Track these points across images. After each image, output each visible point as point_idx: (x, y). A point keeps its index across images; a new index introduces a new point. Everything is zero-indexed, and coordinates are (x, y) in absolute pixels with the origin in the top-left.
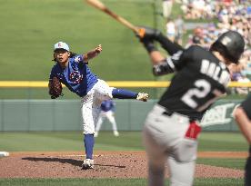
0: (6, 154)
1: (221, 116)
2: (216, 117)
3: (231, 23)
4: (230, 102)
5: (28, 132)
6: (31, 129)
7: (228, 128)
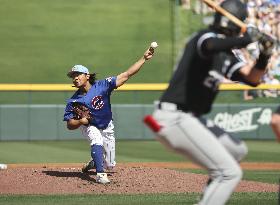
0: (3, 166)
1: (246, 121)
2: (241, 124)
3: (257, 17)
4: (257, 107)
5: (29, 141)
6: (32, 138)
7: (255, 136)
